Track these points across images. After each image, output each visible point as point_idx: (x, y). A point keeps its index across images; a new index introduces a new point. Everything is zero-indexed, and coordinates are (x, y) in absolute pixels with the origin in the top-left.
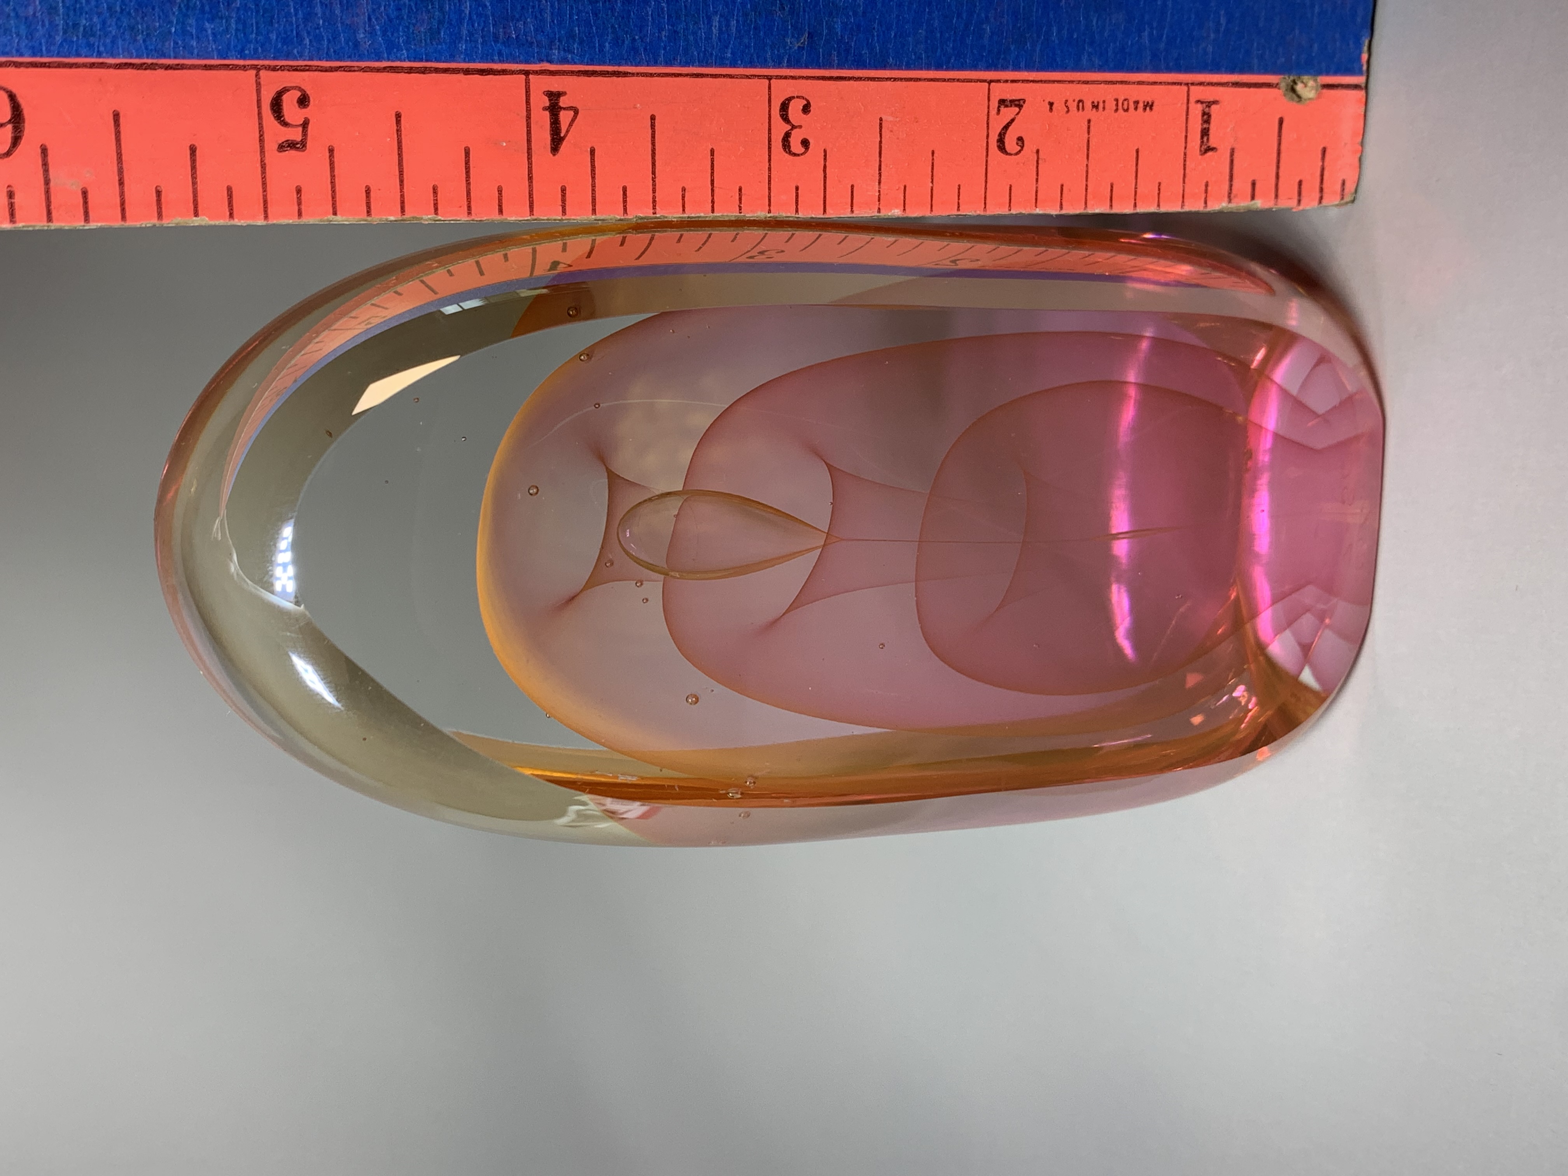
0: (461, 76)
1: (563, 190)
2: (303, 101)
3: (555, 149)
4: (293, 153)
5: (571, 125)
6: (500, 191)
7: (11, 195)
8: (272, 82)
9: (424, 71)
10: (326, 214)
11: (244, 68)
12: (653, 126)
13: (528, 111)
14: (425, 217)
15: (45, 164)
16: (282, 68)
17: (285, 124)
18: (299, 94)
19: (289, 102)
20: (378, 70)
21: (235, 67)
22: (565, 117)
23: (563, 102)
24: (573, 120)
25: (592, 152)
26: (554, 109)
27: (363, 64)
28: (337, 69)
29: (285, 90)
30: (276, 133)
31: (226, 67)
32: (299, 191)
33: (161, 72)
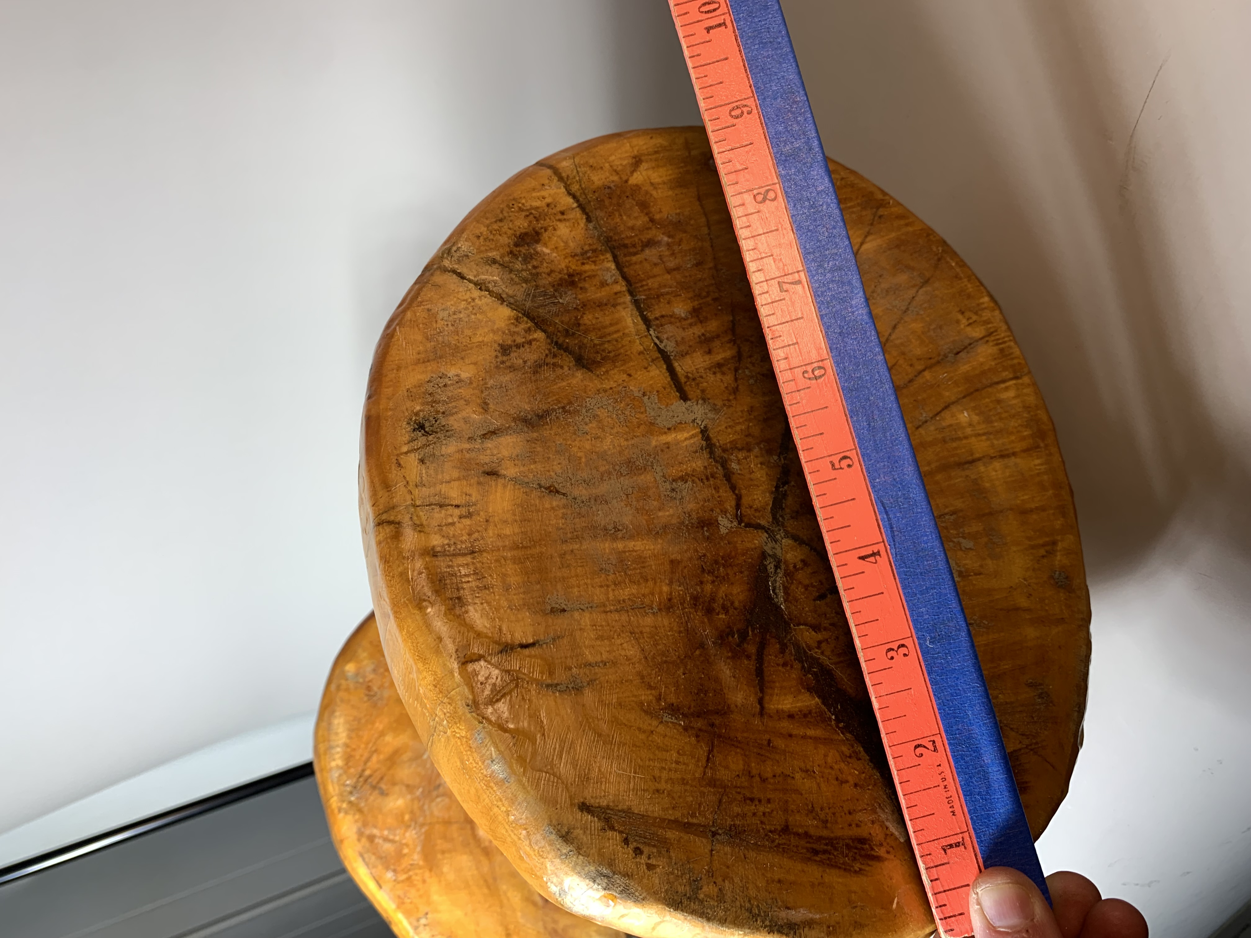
1: (846, 564)
2: (849, 466)
3: (860, 558)
5: (870, 562)
6: (839, 541)
7: (791, 381)
9: (872, 504)
11: (854, 445)
12: (879, 594)
13: (870, 545)
14: (820, 516)
15: (805, 389)
16: (858, 457)
17: (840, 462)
18: (851, 464)
19: (848, 461)
20: (868, 489)
21: (854, 442)
22: (872, 559)
23: (878, 557)
24: (872, 562)
25: (863, 572)
26: (873, 554)
27: (868, 483)
28: (864, 475)
29: (851, 459)
30: (836, 459)
31: (853, 439)
32: (818, 471)
33: (845, 418)
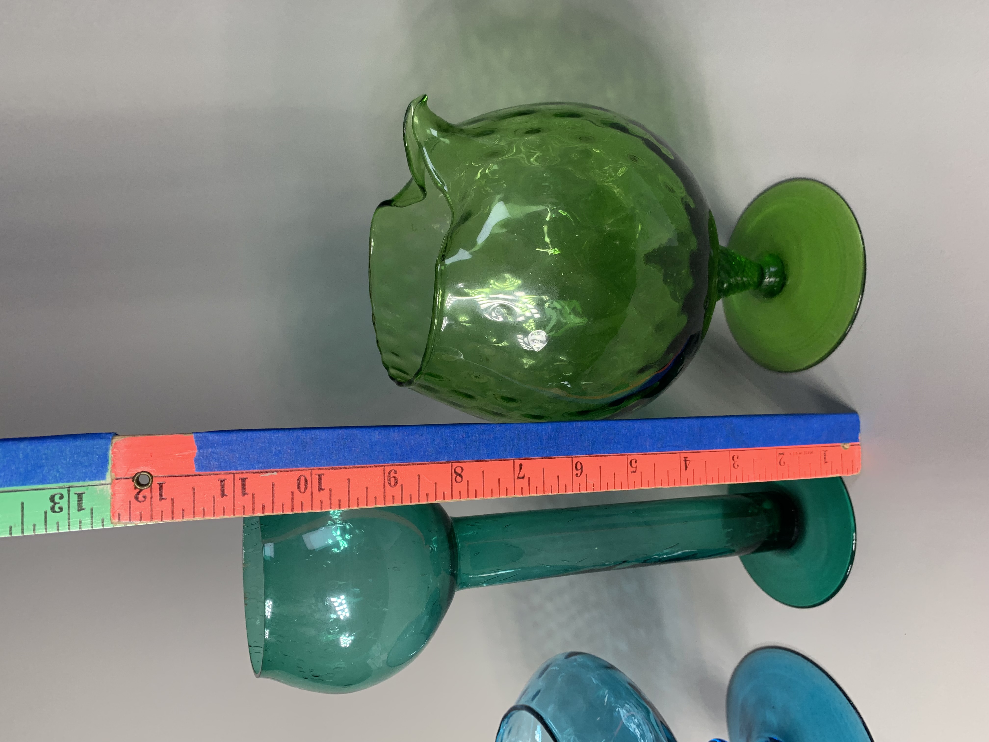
0: (667, 454)
1: (688, 479)
2: (636, 462)
3: (686, 470)
4: (634, 474)
5: (689, 463)
6: (675, 480)
7: (580, 485)
8: (630, 457)
9: (658, 454)
10: (640, 487)
11: (625, 455)
12: (706, 464)
13: (680, 461)
14: (659, 487)
15: (586, 478)
16: (632, 455)
17: (632, 467)
18: (635, 460)
19: (633, 462)
20: (651, 454)
21: (623, 455)
23: (688, 459)
24: (690, 462)
25: (694, 470)
26: (686, 461)
27: (647, 453)
28: (643, 454)
29: (633, 459)
30: (631, 469)
31: (621, 455)
32: (635, 482)
33: (608, 457)
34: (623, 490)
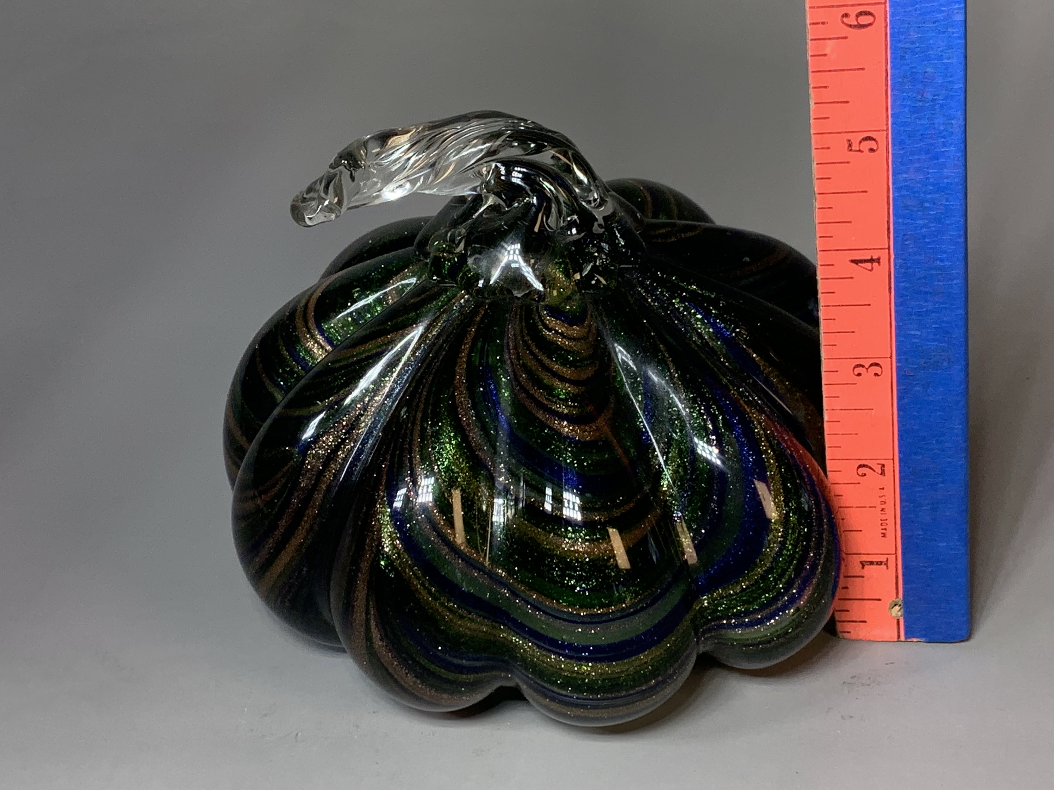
0: (886, 219)
1: (832, 265)
2: (872, 150)
3: (852, 261)
4: (847, 145)
6: (831, 237)
7: (823, 23)
8: (882, 138)
9: (888, 203)
10: (817, 160)
11: (887, 125)
12: (864, 305)
13: (870, 249)
14: (817, 204)
15: (838, 38)
17: (860, 142)
18: (875, 148)
19: (872, 144)
20: (888, 183)
21: (887, 121)
22: (868, 265)
23: (875, 264)
24: (866, 269)
25: (852, 278)
26: (871, 261)
27: (891, 176)
28: (888, 165)
31: (887, 117)
32: (828, 148)
33: (884, 88)
34: (812, 121)
